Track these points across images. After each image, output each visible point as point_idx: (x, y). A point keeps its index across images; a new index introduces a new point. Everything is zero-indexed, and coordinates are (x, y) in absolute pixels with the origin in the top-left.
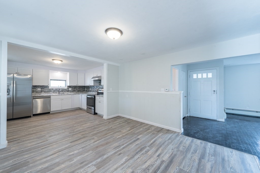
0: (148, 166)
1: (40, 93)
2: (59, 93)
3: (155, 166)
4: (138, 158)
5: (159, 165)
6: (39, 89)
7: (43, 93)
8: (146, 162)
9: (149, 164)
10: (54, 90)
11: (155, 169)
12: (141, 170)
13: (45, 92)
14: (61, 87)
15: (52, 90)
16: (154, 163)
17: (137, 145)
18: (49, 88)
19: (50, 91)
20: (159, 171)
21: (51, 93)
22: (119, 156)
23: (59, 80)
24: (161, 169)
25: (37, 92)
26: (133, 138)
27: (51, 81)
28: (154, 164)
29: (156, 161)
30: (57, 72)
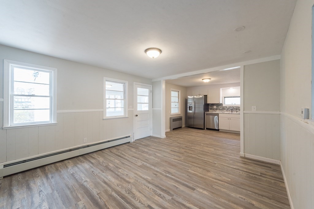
0: (134, 193)
1: (215, 110)
2: (232, 112)
3: (133, 200)
4: (148, 187)
5: (133, 204)
6: (215, 107)
7: (218, 110)
8: (140, 192)
9: (137, 195)
10: (228, 108)
11: (129, 199)
12: (130, 187)
13: (220, 109)
14: (235, 105)
15: (226, 108)
16: (137, 199)
17: (176, 187)
18: (223, 106)
19: (224, 109)
20: (124, 202)
21: (224, 110)
22: (152, 174)
23: (233, 97)
24: (127, 204)
25: (213, 109)
26: (190, 182)
27: (226, 98)
28: (135, 199)
29: (140, 202)
30: (229, 88)
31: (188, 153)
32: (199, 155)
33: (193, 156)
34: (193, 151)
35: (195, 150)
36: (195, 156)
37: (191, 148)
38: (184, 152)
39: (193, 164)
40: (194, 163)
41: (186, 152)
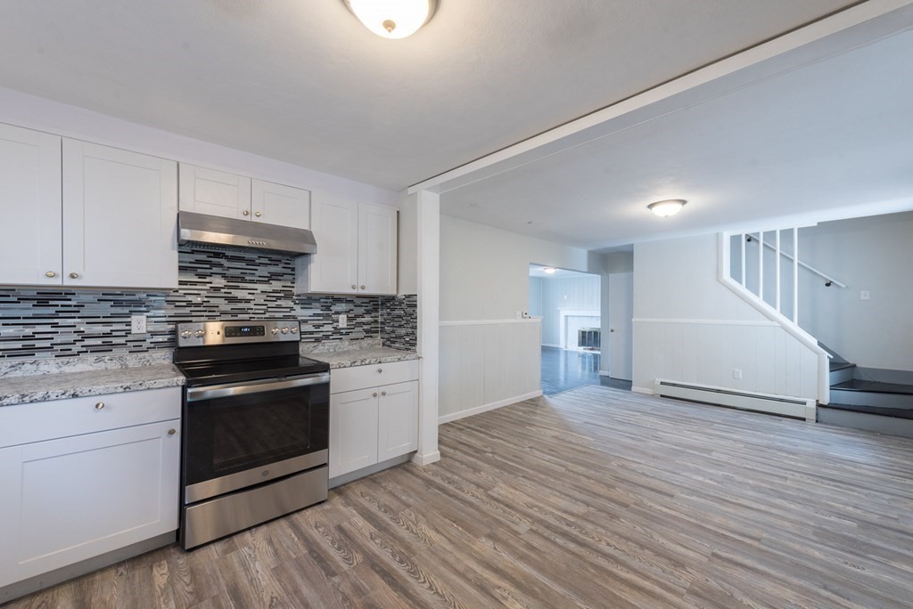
31: (599, 481)
32: (564, 469)
33: (581, 469)
34: (581, 489)
35: (572, 493)
36: (574, 470)
37: (588, 505)
38: (614, 487)
39: (583, 450)
40: (580, 451)
41: (610, 486)
